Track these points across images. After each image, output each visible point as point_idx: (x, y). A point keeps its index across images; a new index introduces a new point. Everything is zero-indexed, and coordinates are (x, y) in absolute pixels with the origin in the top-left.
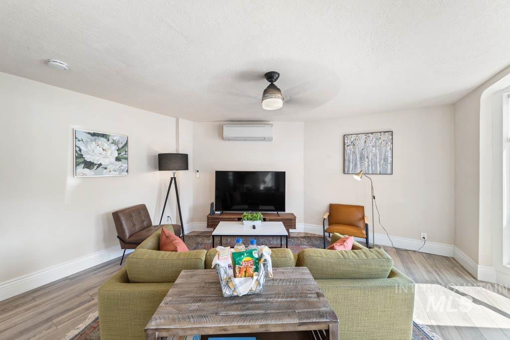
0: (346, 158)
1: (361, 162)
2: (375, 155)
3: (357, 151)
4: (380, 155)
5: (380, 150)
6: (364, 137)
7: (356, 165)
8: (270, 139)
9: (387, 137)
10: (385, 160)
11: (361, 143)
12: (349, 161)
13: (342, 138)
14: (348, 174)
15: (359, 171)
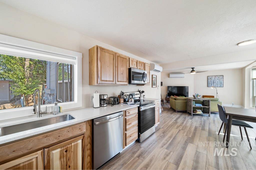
0: (208, 83)
1: (213, 84)
2: (218, 82)
3: (212, 81)
4: (219, 82)
5: (219, 80)
8: (184, 77)
9: (221, 77)
10: (221, 83)
11: (213, 78)
12: (209, 83)
13: (207, 77)
14: (209, 87)
15: (213, 86)
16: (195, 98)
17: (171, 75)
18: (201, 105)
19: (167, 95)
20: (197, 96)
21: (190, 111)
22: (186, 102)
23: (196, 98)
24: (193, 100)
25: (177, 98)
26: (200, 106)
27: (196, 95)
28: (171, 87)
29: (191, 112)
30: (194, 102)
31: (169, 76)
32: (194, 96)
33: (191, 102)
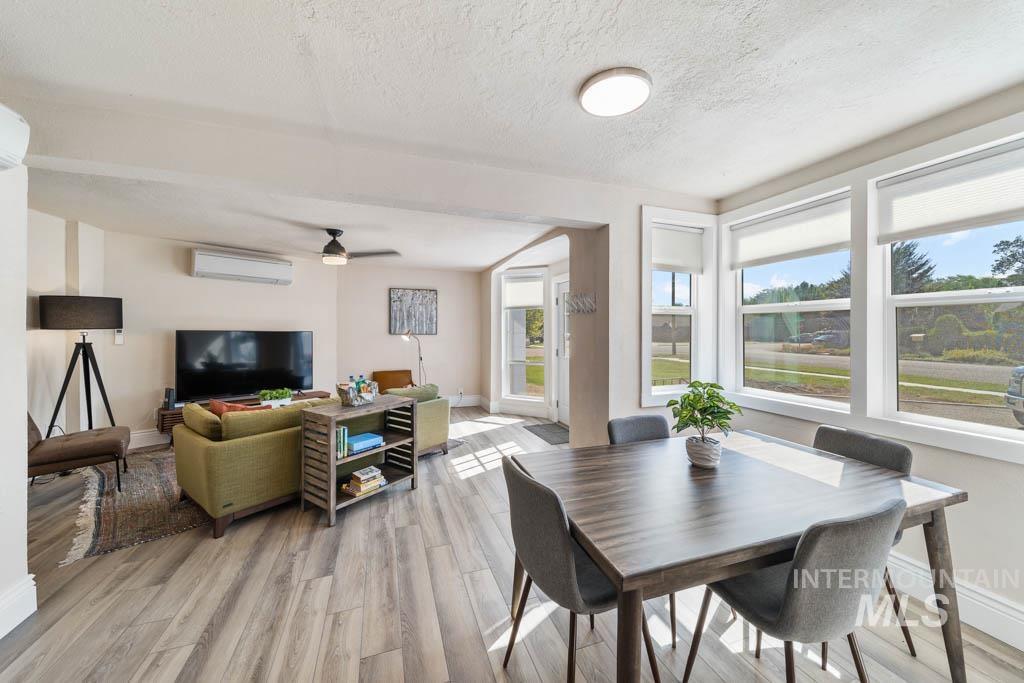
0: (393, 315)
1: (408, 322)
2: (422, 314)
3: (404, 309)
4: (427, 314)
5: (426, 308)
6: (411, 293)
7: (403, 323)
8: (287, 283)
9: (430, 295)
10: (431, 319)
11: (408, 300)
12: (396, 319)
13: (387, 292)
14: (394, 334)
15: (406, 331)
16: (346, 404)
17: (202, 261)
18: (379, 440)
19: (168, 392)
20: (359, 391)
21: (322, 495)
22: (299, 432)
23: (356, 403)
24: (339, 423)
25: (227, 422)
26: (374, 447)
27: (353, 385)
28: (226, 333)
29: (327, 501)
30: (344, 430)
31: (188, 268)
32: (341, 391)
33: (327, 435)
